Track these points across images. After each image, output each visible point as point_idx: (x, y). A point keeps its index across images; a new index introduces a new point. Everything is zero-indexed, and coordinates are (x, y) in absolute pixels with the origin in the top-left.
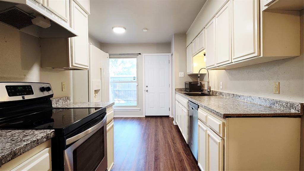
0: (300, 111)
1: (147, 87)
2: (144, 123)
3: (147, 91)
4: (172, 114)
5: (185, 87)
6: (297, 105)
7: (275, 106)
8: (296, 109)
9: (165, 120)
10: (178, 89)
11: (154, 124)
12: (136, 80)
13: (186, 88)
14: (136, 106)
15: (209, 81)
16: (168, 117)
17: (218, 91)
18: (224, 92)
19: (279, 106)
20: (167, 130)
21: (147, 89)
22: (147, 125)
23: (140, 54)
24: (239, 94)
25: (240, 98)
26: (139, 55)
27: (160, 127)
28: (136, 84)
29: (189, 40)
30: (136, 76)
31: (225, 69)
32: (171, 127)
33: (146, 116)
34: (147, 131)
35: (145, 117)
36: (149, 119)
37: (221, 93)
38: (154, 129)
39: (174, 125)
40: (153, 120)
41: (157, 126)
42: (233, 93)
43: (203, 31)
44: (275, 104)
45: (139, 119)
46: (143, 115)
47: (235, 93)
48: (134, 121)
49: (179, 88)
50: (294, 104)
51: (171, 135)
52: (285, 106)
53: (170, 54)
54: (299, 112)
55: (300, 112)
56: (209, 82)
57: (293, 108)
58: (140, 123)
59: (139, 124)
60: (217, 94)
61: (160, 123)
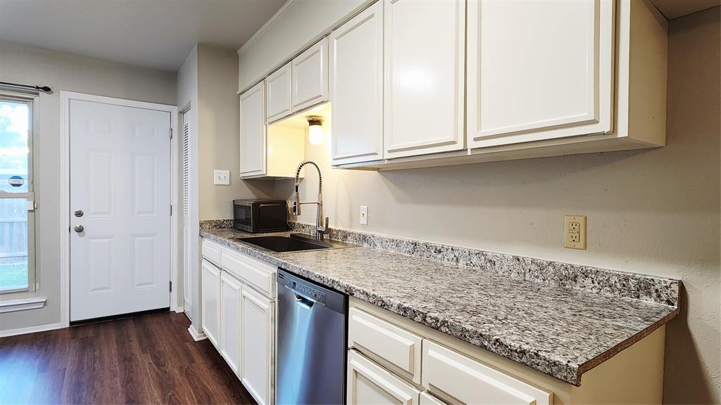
0: (676, 303)
1: (79, 214)
2: (68, 358)
3: (80, 230)
4: (181, 301)
5: (235, 217)
6: (667, 287)
7: (578, 284)
8: (659, 296)
9: (154, 325)
10: (210, 222)
11: (114, 352)
12: (24, 189)
13: (236, 220)
14: (27, 291)
15: (321, 202)
16: (165, 311)
17: (351, 231)
18: (377, 234)
19: (597, 284)
20: (173, 369)
21: (77, 222)
22: (80, 362)
23: (47, 89)
24: (438, 243)
25: (440, 256)
26: (43, 94)
27: (144, 362)
28: (27, 204)
29: (249, 74)
30: (23, 171)
31: (378, 169)
32: (187, 353)
33: (71, 323)
34: (84, 394)
35: (68, 326)
36: (91, 332)
37: (364, 238)
38: (118, 379)
39: (196, 339)
40: (110, 337)
41: (127, 360)
42: (412, 239)
43: (321, 46)
44: (580, 280)
45: (41, 343)
46: (59, 321)
47: (421, 241)
48: (11, 358)
49: (215, 219)
50: (652, 282)
51: (195, 388)
52: (618, 286)
53: (175, 110)
54: (673, 305)
55: (676, 307)
56: (321, 205)
57: (649, 294)
58: (48, 361)
59: (44, 368)
60: (350, 241)
61: (140, 343)
